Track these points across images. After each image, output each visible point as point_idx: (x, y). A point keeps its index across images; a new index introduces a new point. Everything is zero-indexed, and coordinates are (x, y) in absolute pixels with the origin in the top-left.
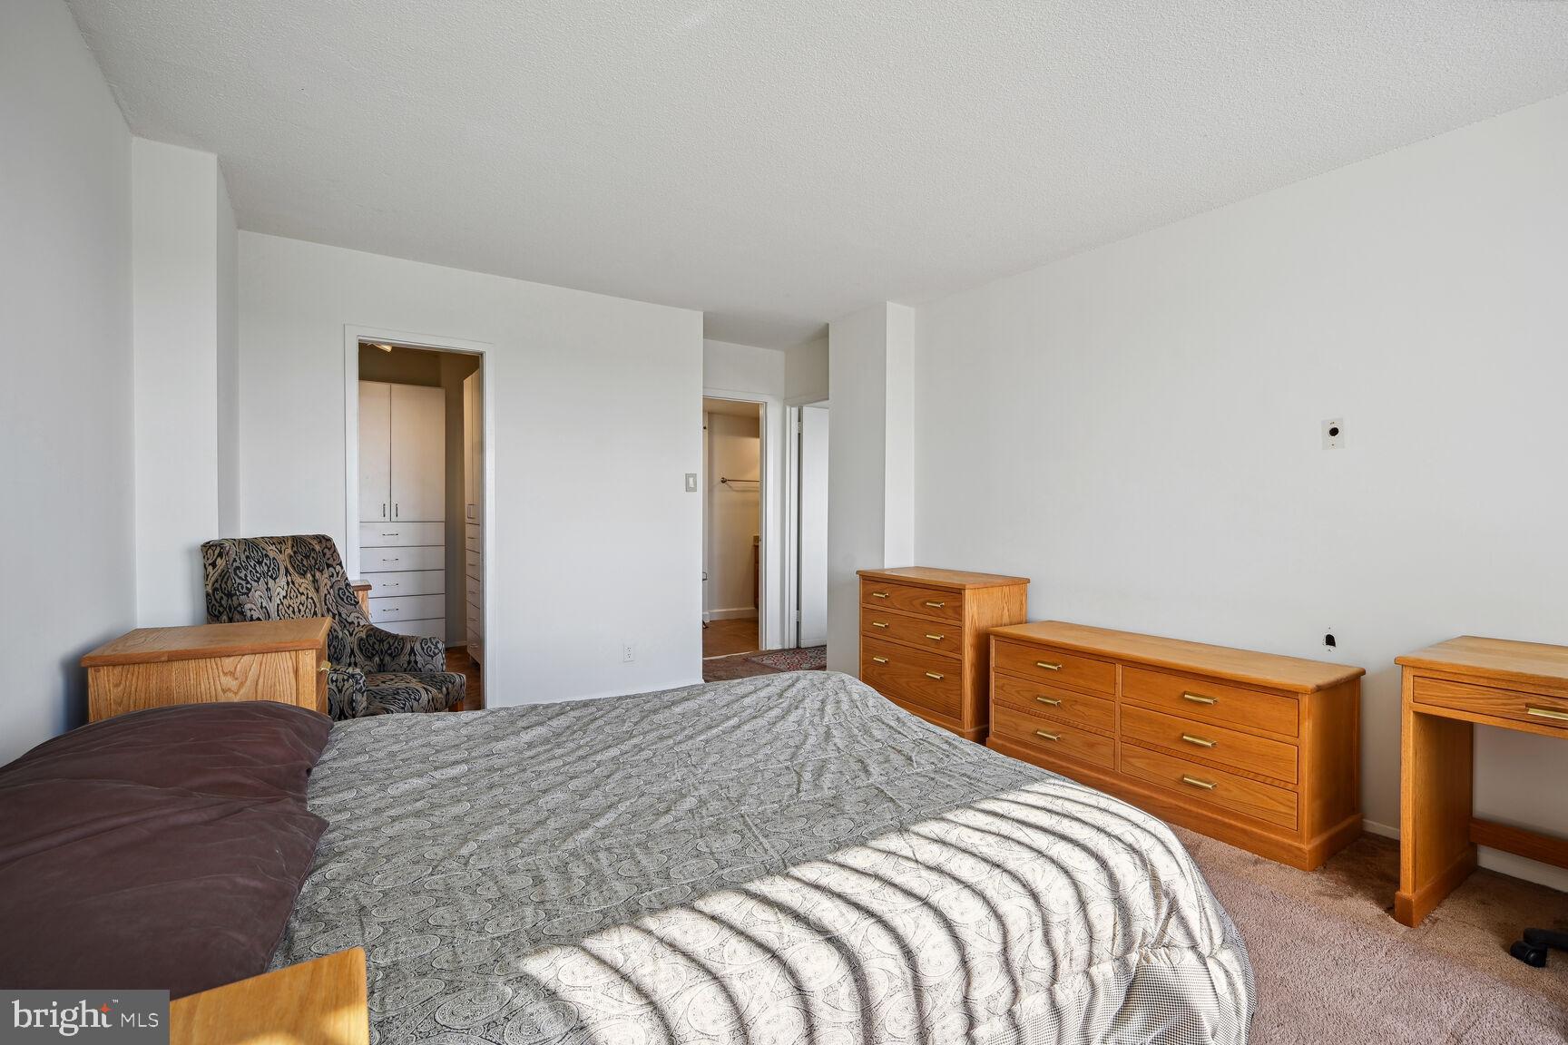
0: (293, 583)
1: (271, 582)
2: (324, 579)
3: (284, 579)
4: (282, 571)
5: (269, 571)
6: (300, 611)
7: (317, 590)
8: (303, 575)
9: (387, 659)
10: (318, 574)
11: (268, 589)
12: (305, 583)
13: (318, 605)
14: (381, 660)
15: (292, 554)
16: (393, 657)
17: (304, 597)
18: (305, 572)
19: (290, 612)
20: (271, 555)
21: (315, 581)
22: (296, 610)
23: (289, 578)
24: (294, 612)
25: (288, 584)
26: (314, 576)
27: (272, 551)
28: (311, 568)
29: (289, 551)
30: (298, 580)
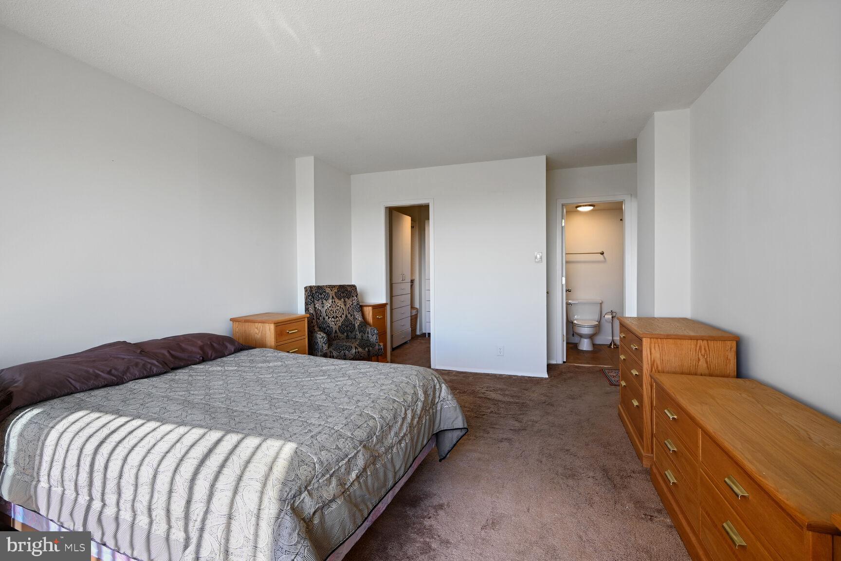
0: (335, 302)
1: (324, 301)
2: (349, 302)
3: (331, 300)
4: (331, 297)
5: (324, 297)
6: (336, 312)
7: (345, 305)
8: (340, 299)
9: (349, 333)
10: (346, 299)
11: (323, 303)
12: (340, 303)
13: (345, 311)
14: (347, 334)
15: (337, 291)
16: (351, 332)
17: (339, 308)
18: (341, 298)
19: (332, 312)
20: (327, 291)
21: (345, 302)
22: (335, 311)
23: (333, 300)
24: (333, 312)
25: (332, 302)
26: (345, 300)
27: (328, 290)
28: (344, 297)
29: (336, 291)
30: (337, 301)
